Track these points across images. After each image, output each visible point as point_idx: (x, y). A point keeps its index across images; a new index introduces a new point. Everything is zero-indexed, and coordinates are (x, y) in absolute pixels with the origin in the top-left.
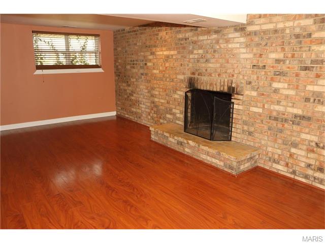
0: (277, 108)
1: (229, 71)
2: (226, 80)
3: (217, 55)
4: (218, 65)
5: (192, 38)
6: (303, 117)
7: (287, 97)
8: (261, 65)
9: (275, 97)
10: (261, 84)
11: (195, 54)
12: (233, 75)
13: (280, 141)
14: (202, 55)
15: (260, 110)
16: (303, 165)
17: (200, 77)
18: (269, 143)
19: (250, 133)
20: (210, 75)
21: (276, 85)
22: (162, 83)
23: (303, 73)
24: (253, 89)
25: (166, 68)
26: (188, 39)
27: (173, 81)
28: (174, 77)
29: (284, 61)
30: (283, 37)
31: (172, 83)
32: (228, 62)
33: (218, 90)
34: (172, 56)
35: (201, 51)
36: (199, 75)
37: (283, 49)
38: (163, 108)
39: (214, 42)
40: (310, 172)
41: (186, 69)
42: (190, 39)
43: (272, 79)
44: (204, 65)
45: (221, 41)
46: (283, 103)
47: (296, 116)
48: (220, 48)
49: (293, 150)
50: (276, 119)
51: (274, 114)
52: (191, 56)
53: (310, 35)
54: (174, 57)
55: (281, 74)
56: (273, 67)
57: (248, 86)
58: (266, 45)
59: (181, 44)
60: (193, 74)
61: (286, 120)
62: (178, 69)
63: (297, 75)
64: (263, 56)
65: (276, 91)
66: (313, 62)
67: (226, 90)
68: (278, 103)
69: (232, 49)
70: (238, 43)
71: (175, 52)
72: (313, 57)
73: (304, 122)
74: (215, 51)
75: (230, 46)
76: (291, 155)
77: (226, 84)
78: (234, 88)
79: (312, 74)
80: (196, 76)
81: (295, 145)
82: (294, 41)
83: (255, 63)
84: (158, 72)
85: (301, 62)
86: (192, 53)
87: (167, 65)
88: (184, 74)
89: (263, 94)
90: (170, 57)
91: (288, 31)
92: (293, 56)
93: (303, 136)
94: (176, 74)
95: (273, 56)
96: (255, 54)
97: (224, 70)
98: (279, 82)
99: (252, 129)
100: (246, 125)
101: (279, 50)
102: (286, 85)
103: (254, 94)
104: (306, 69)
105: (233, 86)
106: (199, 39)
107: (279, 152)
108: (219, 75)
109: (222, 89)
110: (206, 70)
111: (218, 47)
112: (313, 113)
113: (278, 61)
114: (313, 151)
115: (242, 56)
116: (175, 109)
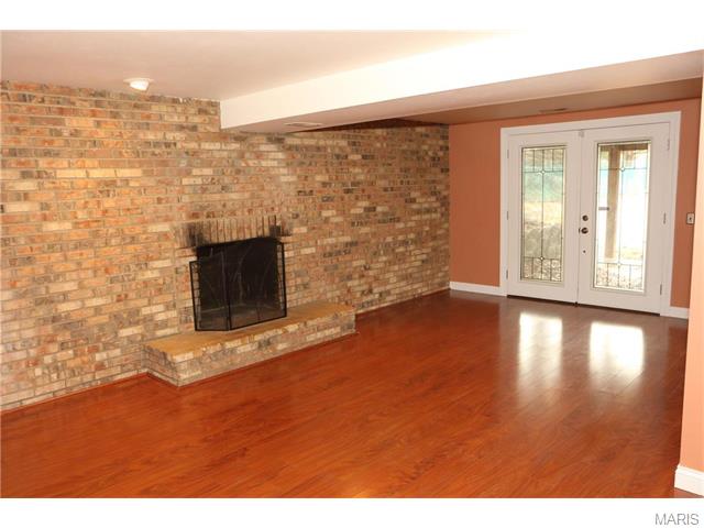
0: (331, 240)
1: (265, 203)
2: (266, 217)
3: (242, 178)
4: (247, 195)
5: (184, 145)
6: (352, 244)
7: (337, 224)
8: (308, 190)
9: (327, 228)
10: (310, 215)
11: (195, 176)
12: (273, 209)
13: (337, 280)
14: (213, 179)
15: (313, 250)
16: (358, 295)
17: (211, 220)
18: (328, 288)
19: (305, 286)
20: (233, 213)
21: (325, 214)
22: (88, 252)
23: (346, 196)
24: (303, 224)
25: (105, 211)
26: (175, 144)
27: (133, 239)
28: (138, 229)
29: (330, 184)
30: (325, 156)
31: (131, 248)
32: (263, 189)
33: (254, 236)
34: (126, 181)
35: (208, 172)
36: (208, 216)
37: (327, 171)
38: (104, 319)
39: (234, 155)
40: (365, 299)
41: (175, 209)
42: (179, 145)
43: (321, 208)
44: (217, 197)
45: (247, 155)
46: (335, 233)
47: (346, 244)
48: (248, 165)
49: (350, 284)
50: (330, 255)
51: (328, 249)
52: (185, 181)
53: (346, 157)
54: (132, 184)
55: (329, 199)
56: (320, 192)
57: (296, 221)
58: (310, 164)
59: (154, 154)
60: (195, 215)
61: (339, 253)
62: (150, 210)
63: (342, 199)
64: (309, 179)
65: (327, 220)
66: (353, 184)
67: (267, 232)
68: (330, 234)
69: (267, 169)
70: (274, 160)
71: (137, 172)
72: (352, 179)
73: (353, 249)
74: (238, 172)
75: (264, 163)
76: (349, 291)
77: (266, 223)
78: (279, 228)
79: (352, 196)
80: (203, 220)
81: (350, 278)
82: (335, 161)
83: (300, 187)
84: (68, 225)
85: (344, 184)
86: (188, 174)
87: (109, 203)
88: (167, 219)
89: (314, 228)
90: (119, 183)
91: (329, 150)
92: (337, 178)
93: (355, 264)
94: (144, 222)
95: (319, 178)
96: (299, 177)
97: (257, 202)
98: (328, 209)
99: (307, 279)
100: (299, 276)
101: (324, 171)
102: (334, 212)
103: (304, 230)
104: (348, 191)
105: (278, 224)
106: (202, 147)
107: (338, 293)
108: (250, 211)
109: (260, 233)
110: (224, 206)
111: (243, 165)
112: (359, 235)
113: (324, 184)
114: (363, 276)
115: (284, 179)
116: (149, 304)
